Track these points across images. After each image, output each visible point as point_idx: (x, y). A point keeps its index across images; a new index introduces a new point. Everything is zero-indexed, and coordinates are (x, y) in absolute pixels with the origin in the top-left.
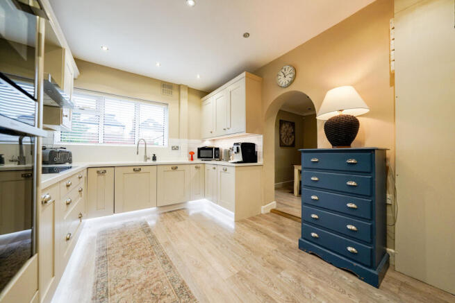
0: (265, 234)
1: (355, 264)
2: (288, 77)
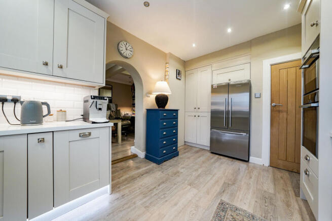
1: (175, 153)
2: (128, 52)
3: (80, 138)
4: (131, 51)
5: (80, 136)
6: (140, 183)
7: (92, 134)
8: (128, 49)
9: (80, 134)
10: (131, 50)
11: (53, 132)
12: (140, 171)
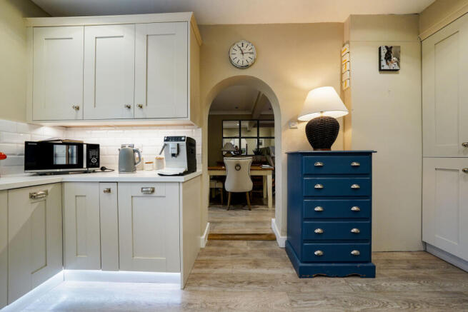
0: (250, 283)
1: (359, 265)
2: (247, 56)
3: (141, 194)
4: (251, 53)
5: (142, 191)
6: (228, 300)
7: (156, 190)
8: (247, 51)
9: (142, 188)
10: (251, 51)
11: (117, 182)
12: (254, 271)
